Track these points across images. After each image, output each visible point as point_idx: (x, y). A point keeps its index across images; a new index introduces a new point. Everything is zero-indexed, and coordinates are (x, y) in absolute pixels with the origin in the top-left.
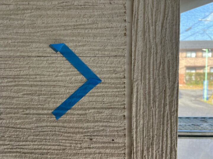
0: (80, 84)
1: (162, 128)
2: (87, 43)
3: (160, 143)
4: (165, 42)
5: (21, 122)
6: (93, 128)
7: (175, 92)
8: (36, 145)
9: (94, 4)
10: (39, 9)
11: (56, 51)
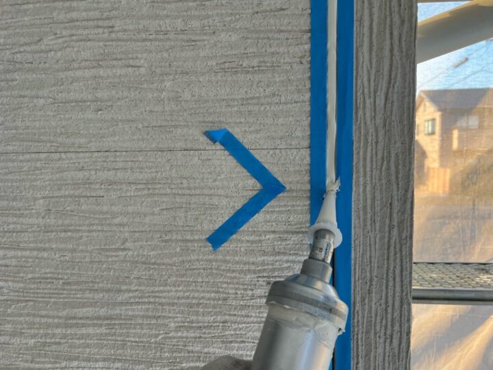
0: (251, 193)
1: (386, 266)
2: (262, 126)
3: (382, 291)
4: (390, 124)
5: (157, 254)
6: (272, 264)
7: (408, 206)
8: (180, 291)
9: (274, 65)
10: (187, 73)
11: (214, 141)
